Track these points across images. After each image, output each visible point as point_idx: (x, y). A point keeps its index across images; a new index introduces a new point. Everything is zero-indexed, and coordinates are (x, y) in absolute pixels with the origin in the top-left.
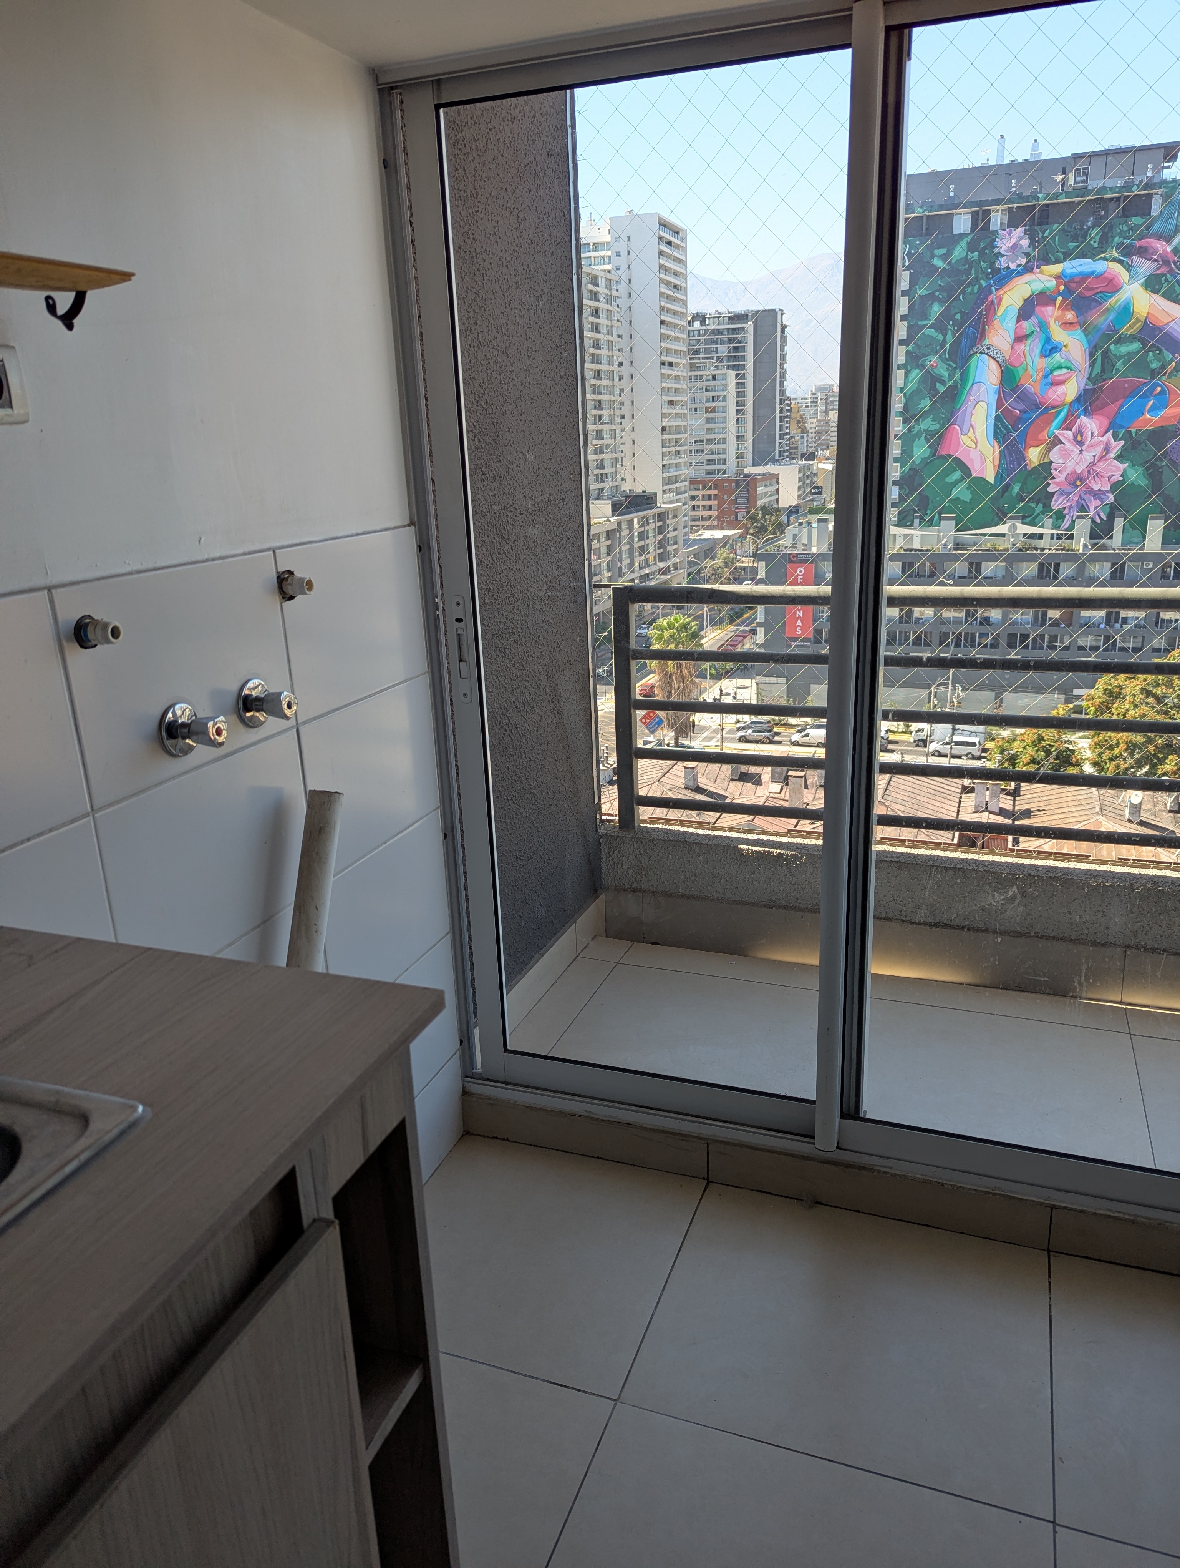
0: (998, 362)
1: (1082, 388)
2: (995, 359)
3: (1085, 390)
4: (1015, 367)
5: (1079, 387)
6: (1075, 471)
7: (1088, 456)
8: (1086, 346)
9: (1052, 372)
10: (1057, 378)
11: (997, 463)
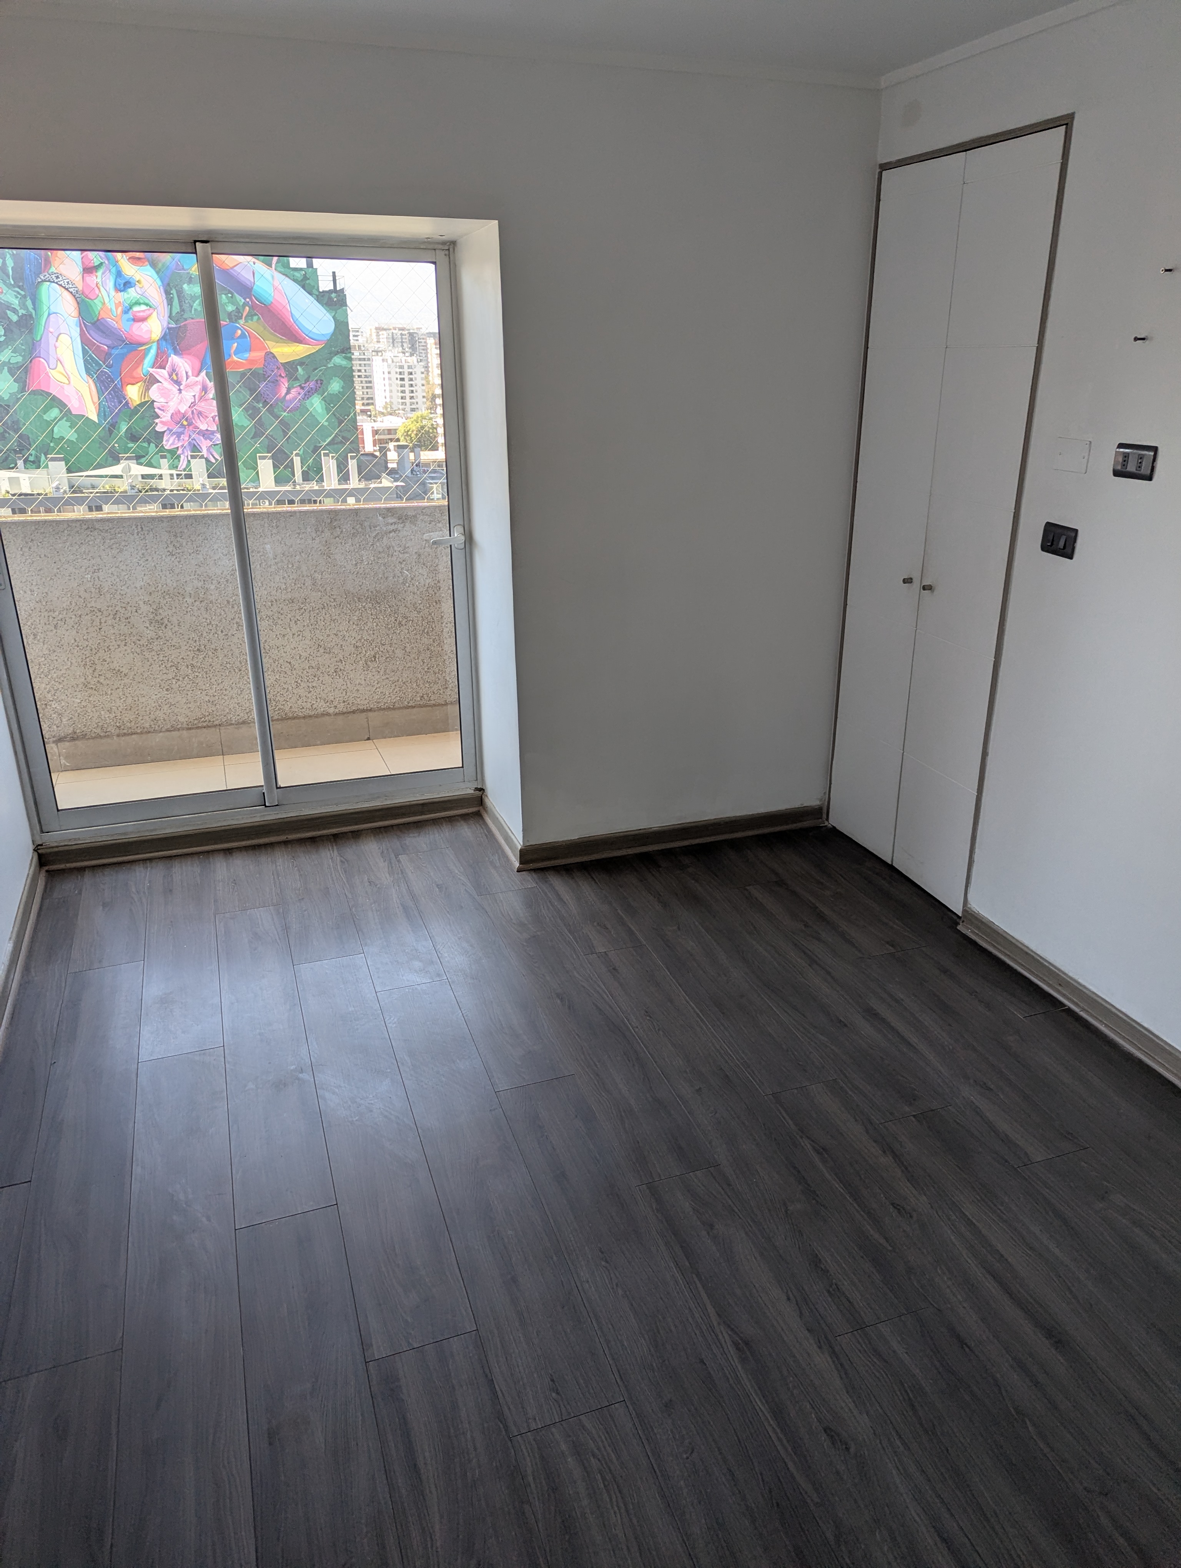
0: (71, 293)
1: (165, 326)
2: (67, 289)
3: (169, 329)
4: (91, 299)
5: (162, 326)
6: (179, 411)
7: (189, 396)
8: (160, 283)
9: (131, 308)
10: (138, 314)
11: (96, 399)
